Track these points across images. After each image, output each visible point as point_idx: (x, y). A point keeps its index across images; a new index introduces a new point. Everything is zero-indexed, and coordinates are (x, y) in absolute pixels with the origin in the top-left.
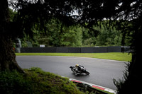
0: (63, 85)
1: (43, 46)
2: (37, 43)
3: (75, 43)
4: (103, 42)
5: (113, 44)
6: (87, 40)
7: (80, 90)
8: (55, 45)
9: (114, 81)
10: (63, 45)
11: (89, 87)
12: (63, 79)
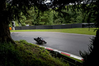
0: (40, 53)
1: (28, 25)
2: (24, 24)
3: (48, 22)
4: (68, 21)
5: (76, 22)
6: (57, 20)
7: (52, 55)
8: (36, 25)
9: (80, 53)
10: (41, 24)
11: (58, 53)
12: (40, 48)
